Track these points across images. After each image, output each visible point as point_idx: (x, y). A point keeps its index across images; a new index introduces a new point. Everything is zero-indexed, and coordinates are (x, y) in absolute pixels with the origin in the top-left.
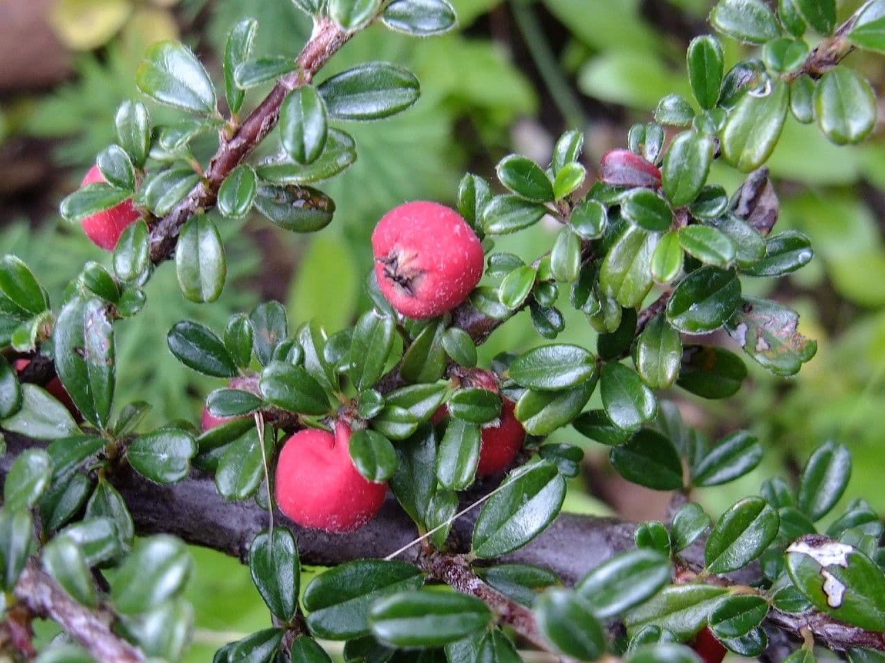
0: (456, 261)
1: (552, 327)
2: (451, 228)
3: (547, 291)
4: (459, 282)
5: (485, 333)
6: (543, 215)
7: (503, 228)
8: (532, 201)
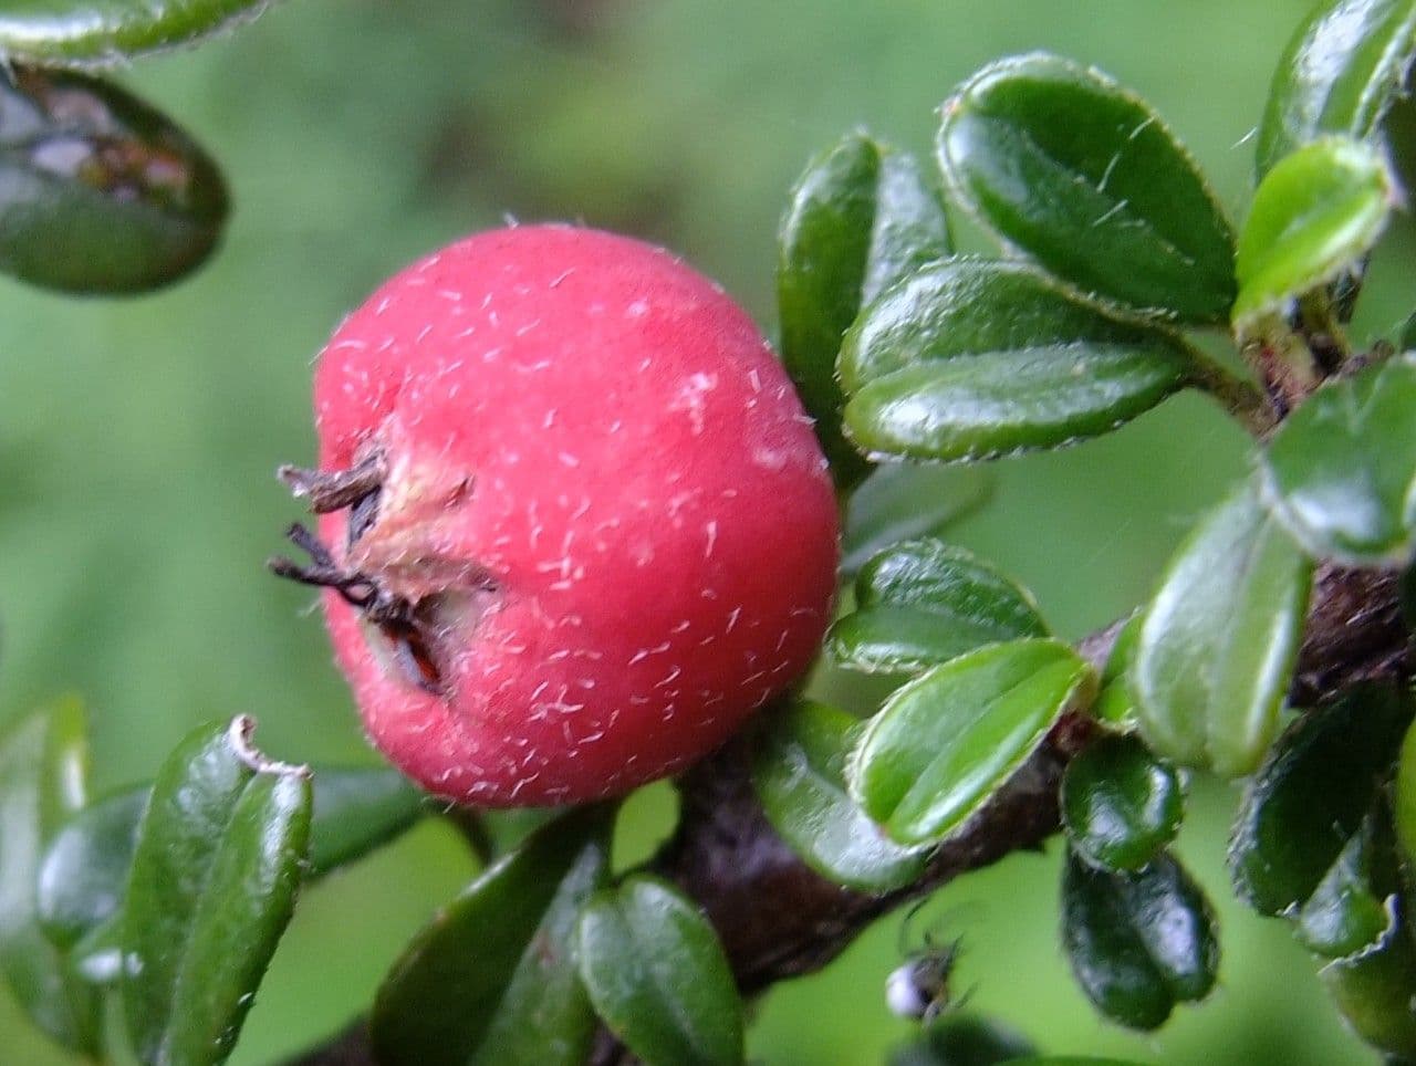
0: (644, 555)
1: (1151, 967)
2: (663, 384)
3: (1130, 794)
4: (658, 664)
5: (822, 927)
6: (1172, 388)
7: (931, 427)
8: (1108, 308)
